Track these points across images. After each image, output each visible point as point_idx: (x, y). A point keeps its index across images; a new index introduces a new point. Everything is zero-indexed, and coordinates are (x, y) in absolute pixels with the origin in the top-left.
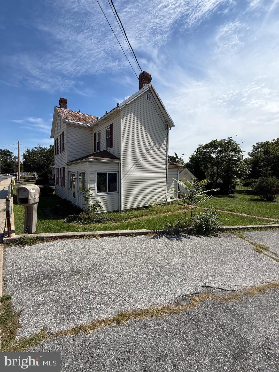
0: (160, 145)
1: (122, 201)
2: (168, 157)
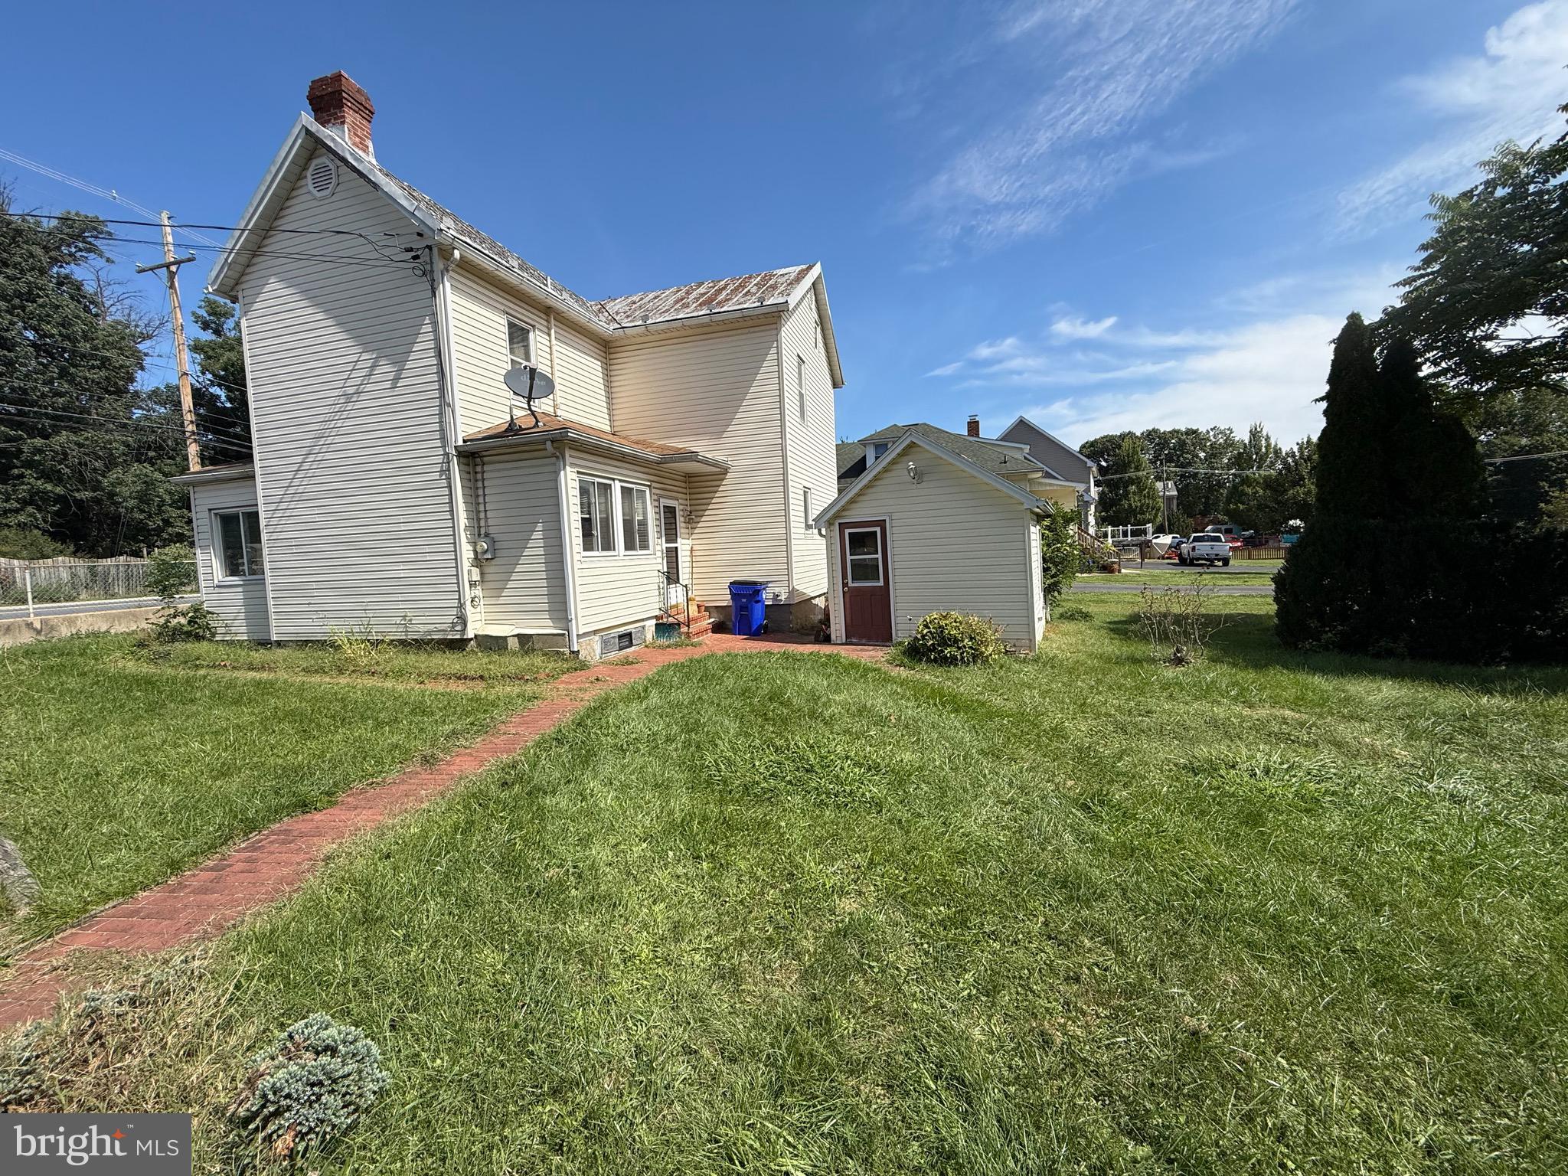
0: (400, 362)
1: (272, 609)
2: (449, 405)
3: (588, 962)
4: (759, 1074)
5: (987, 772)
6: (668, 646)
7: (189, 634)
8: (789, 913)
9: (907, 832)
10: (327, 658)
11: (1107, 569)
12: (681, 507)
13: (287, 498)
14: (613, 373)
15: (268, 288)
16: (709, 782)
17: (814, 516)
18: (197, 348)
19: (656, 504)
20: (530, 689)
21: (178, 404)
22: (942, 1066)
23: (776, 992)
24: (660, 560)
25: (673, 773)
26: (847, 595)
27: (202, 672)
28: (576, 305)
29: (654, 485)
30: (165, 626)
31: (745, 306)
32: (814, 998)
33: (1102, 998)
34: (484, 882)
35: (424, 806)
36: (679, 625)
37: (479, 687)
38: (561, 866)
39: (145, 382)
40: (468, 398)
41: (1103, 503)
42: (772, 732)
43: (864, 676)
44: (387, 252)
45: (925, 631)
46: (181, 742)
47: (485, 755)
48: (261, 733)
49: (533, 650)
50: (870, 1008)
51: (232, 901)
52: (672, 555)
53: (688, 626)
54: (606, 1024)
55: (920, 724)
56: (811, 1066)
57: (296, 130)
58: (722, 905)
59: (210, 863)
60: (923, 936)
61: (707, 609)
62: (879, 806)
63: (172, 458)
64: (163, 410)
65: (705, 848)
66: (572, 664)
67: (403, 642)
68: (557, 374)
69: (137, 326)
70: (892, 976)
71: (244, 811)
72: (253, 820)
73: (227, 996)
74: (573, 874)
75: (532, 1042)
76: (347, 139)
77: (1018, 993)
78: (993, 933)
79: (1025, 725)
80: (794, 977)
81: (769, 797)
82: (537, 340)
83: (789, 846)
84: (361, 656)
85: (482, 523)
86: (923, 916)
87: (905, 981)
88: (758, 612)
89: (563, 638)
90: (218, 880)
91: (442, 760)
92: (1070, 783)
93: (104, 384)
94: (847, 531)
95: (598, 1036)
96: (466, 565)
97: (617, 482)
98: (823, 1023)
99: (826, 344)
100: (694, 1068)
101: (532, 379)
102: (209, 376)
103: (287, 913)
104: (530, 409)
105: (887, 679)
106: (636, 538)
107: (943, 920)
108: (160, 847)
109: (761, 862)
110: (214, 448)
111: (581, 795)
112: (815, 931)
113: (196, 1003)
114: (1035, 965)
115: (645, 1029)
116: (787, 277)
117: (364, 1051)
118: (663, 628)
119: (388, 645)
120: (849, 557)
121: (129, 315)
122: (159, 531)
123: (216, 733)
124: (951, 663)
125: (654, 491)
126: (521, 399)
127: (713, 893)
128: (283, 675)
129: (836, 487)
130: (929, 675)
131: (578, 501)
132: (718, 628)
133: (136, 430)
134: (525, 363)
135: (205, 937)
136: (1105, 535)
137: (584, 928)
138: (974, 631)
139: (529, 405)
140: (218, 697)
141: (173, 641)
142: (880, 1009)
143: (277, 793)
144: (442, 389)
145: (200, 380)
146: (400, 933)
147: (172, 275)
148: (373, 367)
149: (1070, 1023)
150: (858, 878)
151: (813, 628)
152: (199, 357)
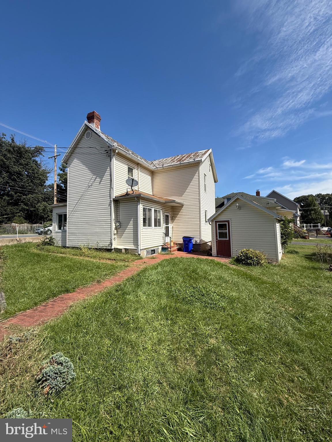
0: (101, 177)
1: (67, 238)
2: (112, 188)
3: (133, 348)
4: (180, 395)
5: (261, 302)
6: (165, 254)
7: (49, 244)
8: (194, 341)
9: (233, 319)
10: (78, 251)
11: (304, 238)
12: (170, 215)
13: (73, 211)
14: (154, 180)
15: (74, 161)
16: (173, 296)
17: (208, 219)
18: (59, 175)
19: (163, 214)
20: (126, 264)
21: (53, 188)
22: (242, 405)
23: (188, 367)
24: (164, 230)
25: (163, 292)
26: (217, 242)
27: (50, 253)
28: (145, 162)
29: (163, 209)
30: (44, 241)
31: (190, 161)
32: (200, 372)
33: (303, 390)
34: (108, 318)
35: (95, 294)
36: (168, 248)
37: (114, 262)
38: (129, 317)
39: (48, 183)
40: (117, 186)
41: (302, 217)
42: (193, 282)
43: (222, 267)
44: (100, 151)
45: (241, 255)
46: (43, 271)
47: (113, 282)
48: (60, 271)
49: (128, 253)
50: (218, 379)
51: (47, 316)
52: (167, 229)
53: (171, 249)
54: (136, 369)
55: (239, 284)
56: (197, 395)
57: (83, 125)
58: (173, 335)
59: (44, 304)
60: (237, 356)
61: (176, 244)
62: (224, 309)
63: (51, 201)
64: (50, 190)
65: (170, 317)
66: (138, 257)
67: (96, 249)
68: (139, 180)
69: (47, 170)
70: (226, 369)
71: (53, 291)
72: (55, 294)
73: (41, 342)
74: (132, 319)
75: (115, 371)
76: (94, 126)
77: (270, 382)
78: (262, 359)
79: (275, 287)
80: (194, 363)
81: (190, 303)
82: (135, 171)
83: (195, 319)
84: (86, 252)
85: (118, 218)
86: (237, 349)
87: (230, 371)
88: (191, 246)
89: (136, 250)
90: (45, 309)
91: (102, 282)
92: (291, 309)
93: (39, 183)
94: (218, 223)
95: (133, 372)
96: (113, 229)
97: (153, 208)
98: (202, 380)
99: (213, 171)
100: (161, 389)
101: (133, 181)
102: (61, 182)
103: (59, 321)
104: (132, 189)
105: (229, 269)
106: (157, 223)
107: (244, 351)
108: (34, 298)
109: (186, 323)
110: (60, 198)
111: (137, 296)
112: (202, 348)
113: (34, 343)
114: (277, 373)
115: (147, 373)
116: (202, 153)
117: (69, 366)
118: (164, 249)
119: (93, 249)
120: (218, 231)
121: (46, 168)
122: (46, 218)
123: (51, 269)
124: (250, 265)
125: (163, 211)
126: (130, 186)
127: (172, 331)
128: (68, 255)
129: (215, 210)
130: (242, 268)
131: (142, 213)
132: (179, 250)
133: (44, 194)
134: (132, 177)
135: (39, 325)
136: (303, 227)
137: (133, 336)
138: (257, 255)
139: (132, 188)
140: (53, 260)
141: (45, 245)
142: (222, 379)
143: (61, 287)
144: (111, 184)
145: (59, 182)
146: (85, 331)
147: (55, 159)
148: (96, 179)
149: (290, 398)
150: (216, 333)
151: (207, 251)
152: (59, 177)
